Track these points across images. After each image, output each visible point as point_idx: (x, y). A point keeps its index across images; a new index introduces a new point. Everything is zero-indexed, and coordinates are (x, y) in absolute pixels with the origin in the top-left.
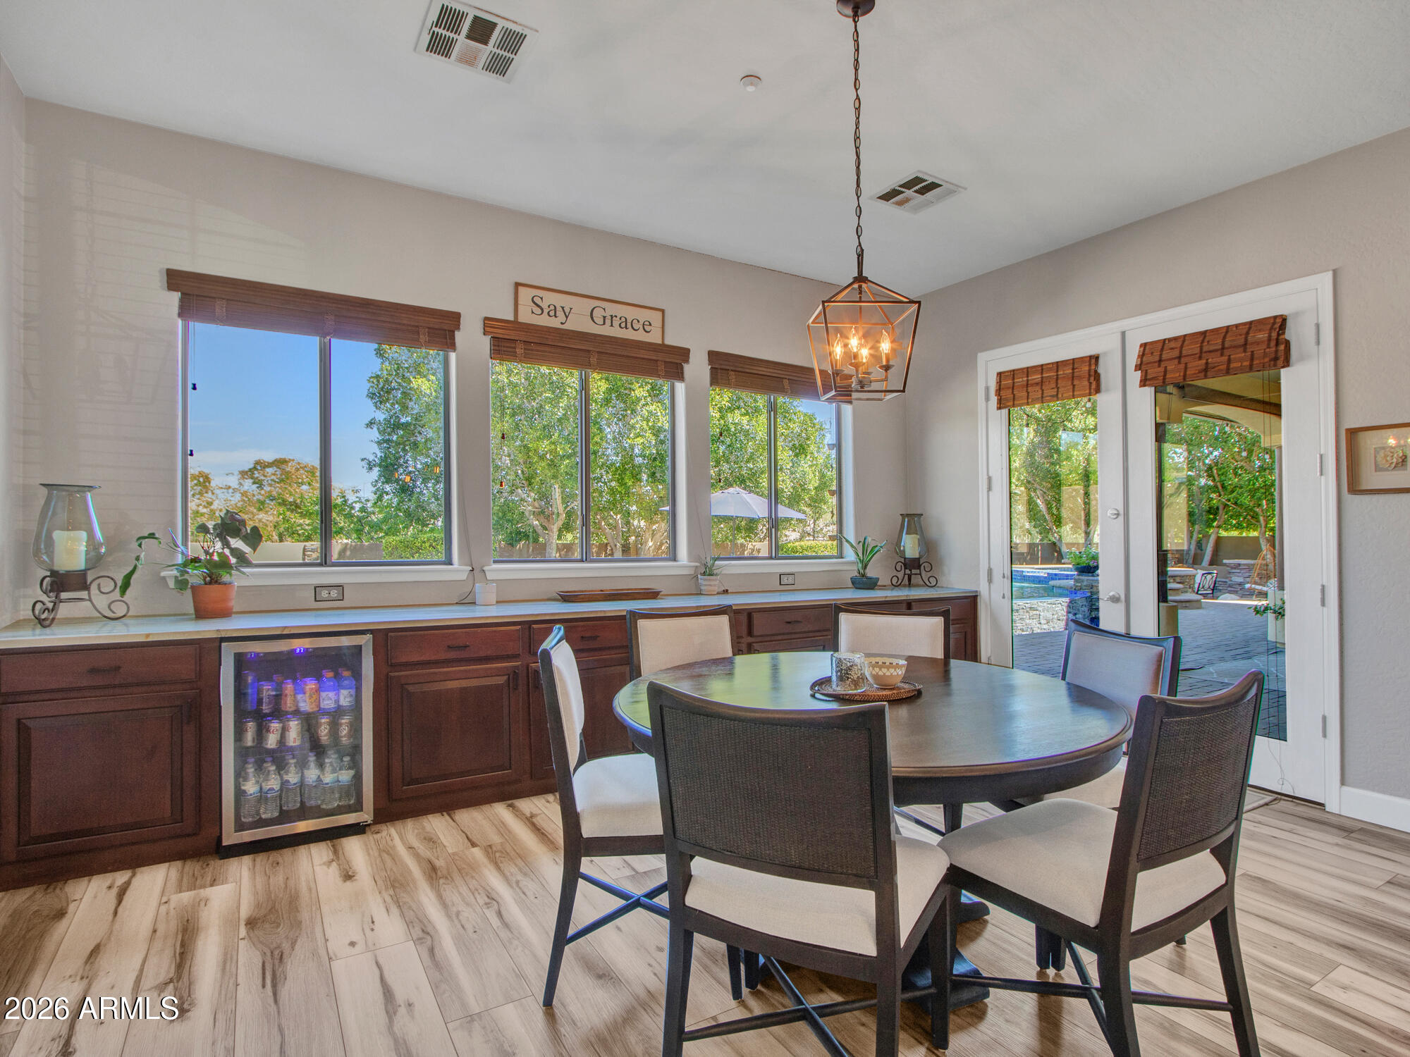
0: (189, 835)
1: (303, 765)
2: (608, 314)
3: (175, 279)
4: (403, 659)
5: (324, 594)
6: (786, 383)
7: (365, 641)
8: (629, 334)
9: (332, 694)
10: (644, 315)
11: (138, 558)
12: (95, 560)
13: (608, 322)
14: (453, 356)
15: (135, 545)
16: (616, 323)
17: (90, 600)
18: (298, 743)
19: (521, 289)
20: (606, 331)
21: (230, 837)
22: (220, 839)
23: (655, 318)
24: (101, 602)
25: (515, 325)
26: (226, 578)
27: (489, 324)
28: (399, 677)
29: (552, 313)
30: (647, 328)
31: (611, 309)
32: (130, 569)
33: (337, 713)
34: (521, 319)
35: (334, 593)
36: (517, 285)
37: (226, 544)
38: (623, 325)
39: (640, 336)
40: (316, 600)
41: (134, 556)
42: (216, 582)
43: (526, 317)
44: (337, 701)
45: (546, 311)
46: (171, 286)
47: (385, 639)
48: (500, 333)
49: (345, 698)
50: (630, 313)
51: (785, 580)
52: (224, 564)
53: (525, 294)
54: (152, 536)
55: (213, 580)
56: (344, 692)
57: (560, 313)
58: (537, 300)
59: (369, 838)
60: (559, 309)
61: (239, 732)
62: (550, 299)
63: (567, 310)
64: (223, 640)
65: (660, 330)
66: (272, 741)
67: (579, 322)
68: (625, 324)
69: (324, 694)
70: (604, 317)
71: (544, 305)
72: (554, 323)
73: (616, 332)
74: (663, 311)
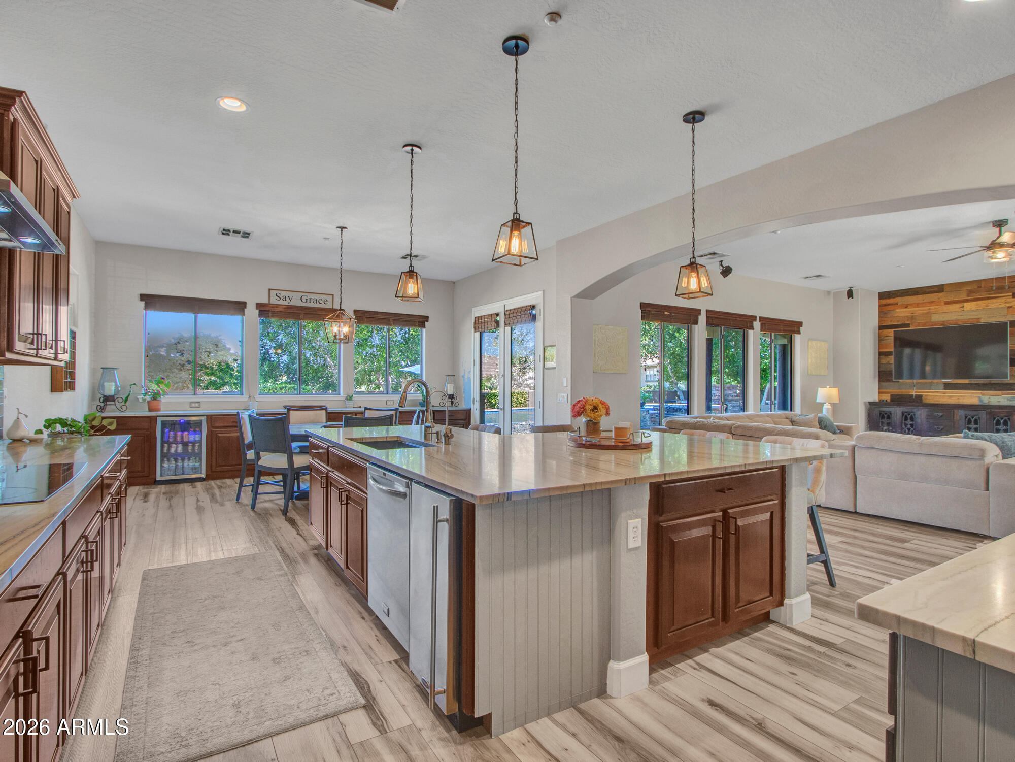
0: (146, 477)
1: (183, 460)
2: (308, 298)
3: (143, 297)
4: (217, 425)
5: (193, 405)
6: (391, 321)
7: (204, 418)
8: (317, 305)
9: (193, 436)
10: (324, 297)
11: (130, 391)
12: (117, 392)
13: (308, 301)
14: (244, 317)
15: (129, 387)
16: (312, 301)
17: (115, 405)
18: (181, 452)
19: (271, 291)
20: (308, 305)
21: (159, 478)
22: (155, 479)
23: (330, 298)
24: (118, 405)
25: (269, 305)
26: (159, 398)
27: (258, 305)
28: (216, 431)
29: (284, 299)
30: (326, 302)
31: (310, 296)
32: (127, 395)
33: (194, 443)
34: (271, 302)
35: (197, 405)
36: (270, 290)
37: (159, 387)
38: (315, 302)
39: (323, 306)
40: (190, 407)
41: (129, 391)
42: (156, 400)
43: (273, 301)
44: (195, 438)
45: (281, 299)
46: (142, 300)
47: (210, 418)
48: (262, 308)
49: (197, 437)
50: (318, 297)
51: (388, 403)
52: (159, 394)
53: (273, 293)
54: (135, 384)
55: (155, 399)
56: (197, 436)
57: (288, 299)
58: (278, 295)
59: (204, 483)
60: (287, 297)
61: (162, 447)
62: (283, 294)
63: (291, 298)
64: (157, 416)
65: (332, 303)
66: (173, 450)
67: (296, 302)
68: (316, 301)
69: (190, 436)
70: (307, 300)
71: (281, 296)
72: (285, 303)
73: (312, 305)
74: (333, 295)
